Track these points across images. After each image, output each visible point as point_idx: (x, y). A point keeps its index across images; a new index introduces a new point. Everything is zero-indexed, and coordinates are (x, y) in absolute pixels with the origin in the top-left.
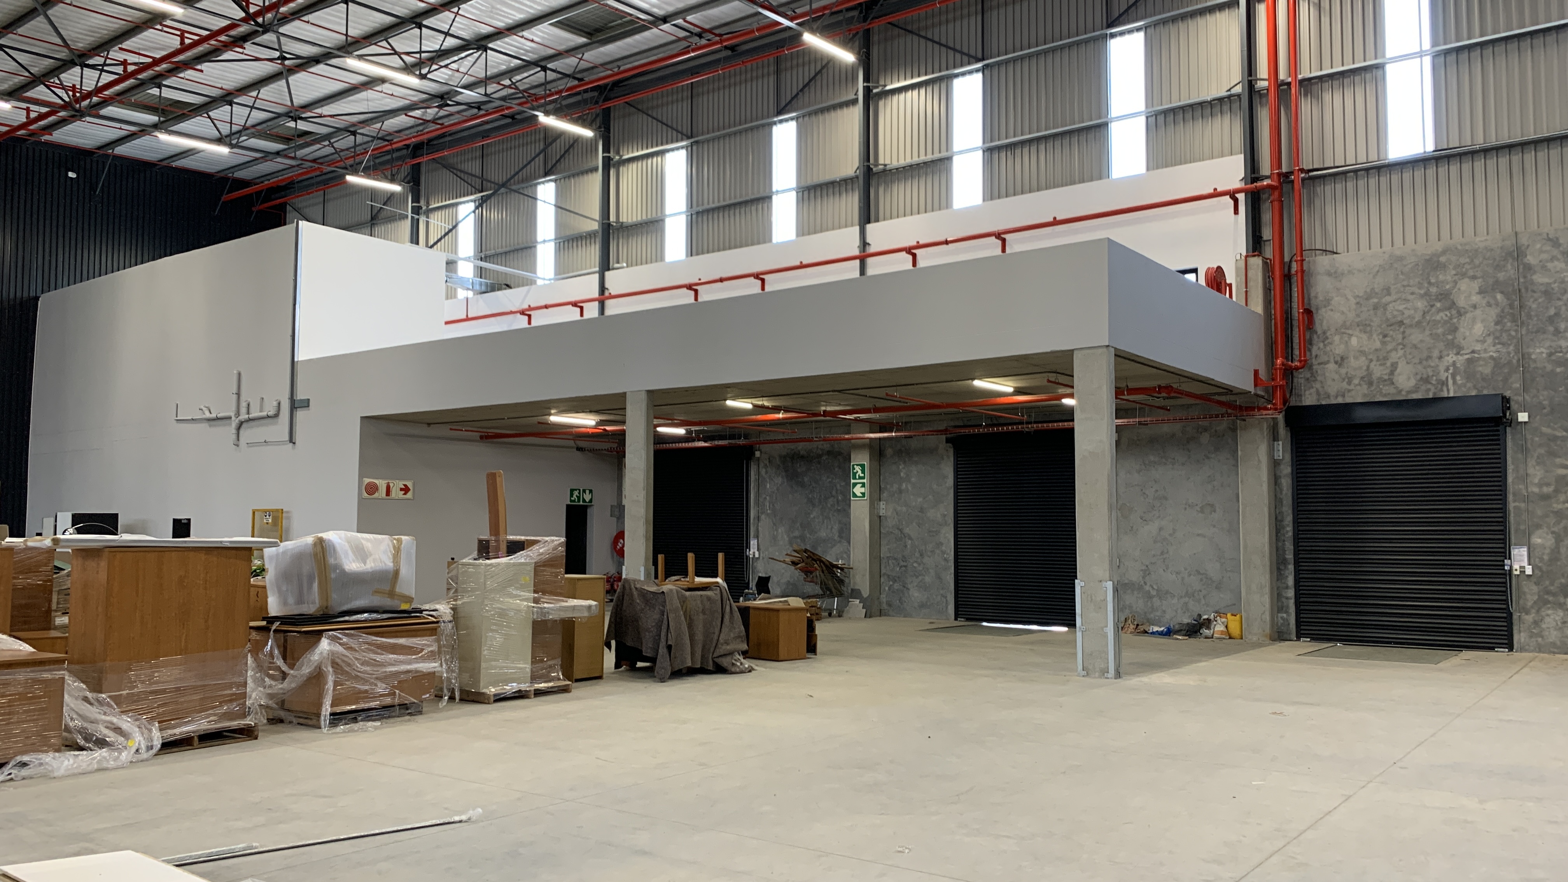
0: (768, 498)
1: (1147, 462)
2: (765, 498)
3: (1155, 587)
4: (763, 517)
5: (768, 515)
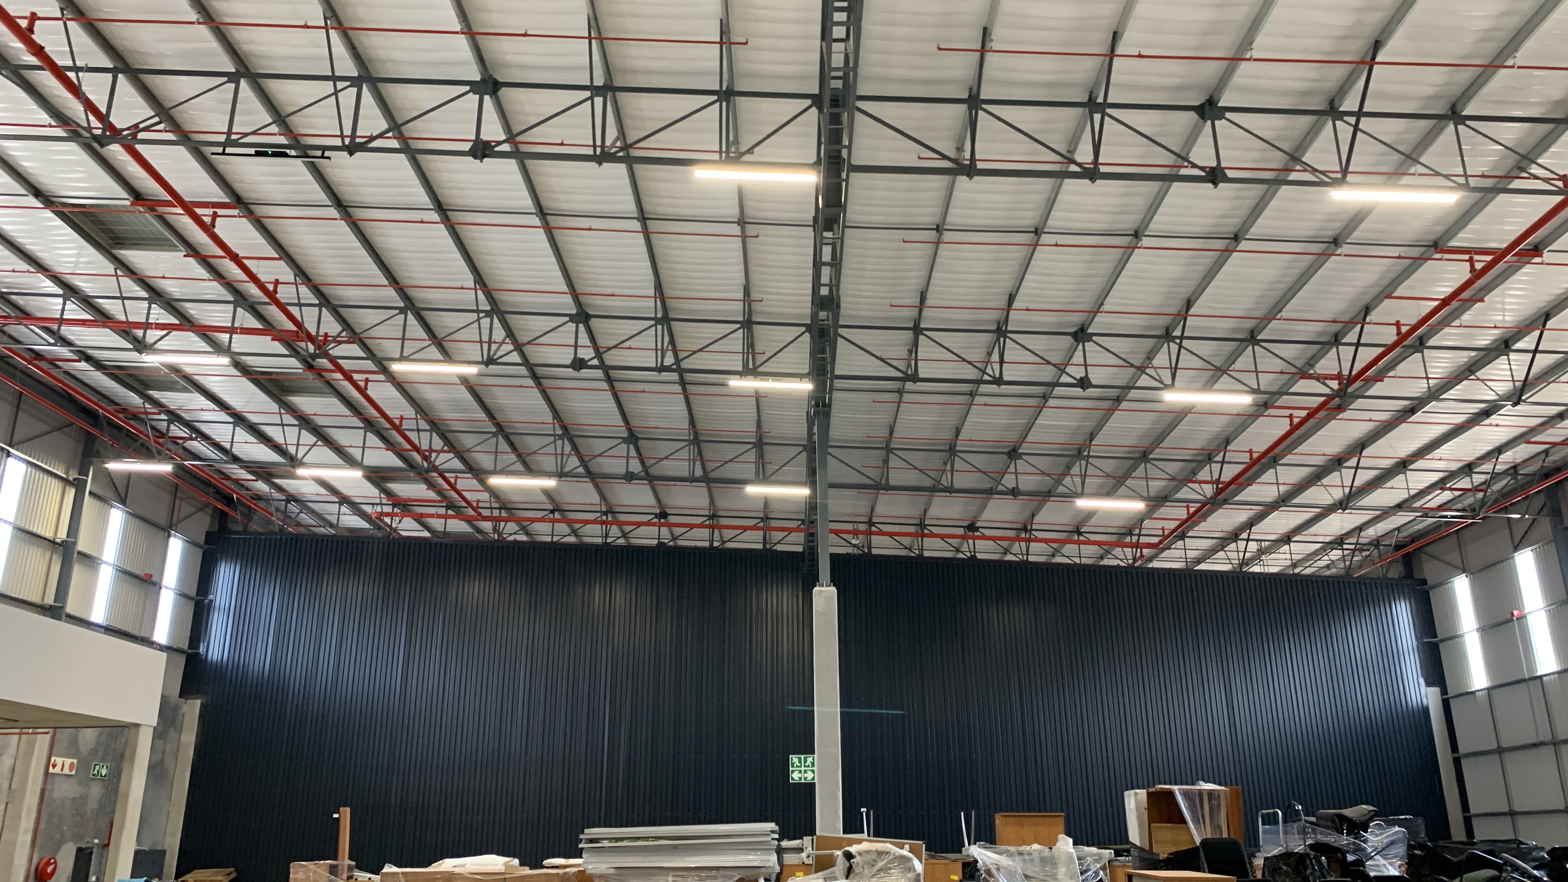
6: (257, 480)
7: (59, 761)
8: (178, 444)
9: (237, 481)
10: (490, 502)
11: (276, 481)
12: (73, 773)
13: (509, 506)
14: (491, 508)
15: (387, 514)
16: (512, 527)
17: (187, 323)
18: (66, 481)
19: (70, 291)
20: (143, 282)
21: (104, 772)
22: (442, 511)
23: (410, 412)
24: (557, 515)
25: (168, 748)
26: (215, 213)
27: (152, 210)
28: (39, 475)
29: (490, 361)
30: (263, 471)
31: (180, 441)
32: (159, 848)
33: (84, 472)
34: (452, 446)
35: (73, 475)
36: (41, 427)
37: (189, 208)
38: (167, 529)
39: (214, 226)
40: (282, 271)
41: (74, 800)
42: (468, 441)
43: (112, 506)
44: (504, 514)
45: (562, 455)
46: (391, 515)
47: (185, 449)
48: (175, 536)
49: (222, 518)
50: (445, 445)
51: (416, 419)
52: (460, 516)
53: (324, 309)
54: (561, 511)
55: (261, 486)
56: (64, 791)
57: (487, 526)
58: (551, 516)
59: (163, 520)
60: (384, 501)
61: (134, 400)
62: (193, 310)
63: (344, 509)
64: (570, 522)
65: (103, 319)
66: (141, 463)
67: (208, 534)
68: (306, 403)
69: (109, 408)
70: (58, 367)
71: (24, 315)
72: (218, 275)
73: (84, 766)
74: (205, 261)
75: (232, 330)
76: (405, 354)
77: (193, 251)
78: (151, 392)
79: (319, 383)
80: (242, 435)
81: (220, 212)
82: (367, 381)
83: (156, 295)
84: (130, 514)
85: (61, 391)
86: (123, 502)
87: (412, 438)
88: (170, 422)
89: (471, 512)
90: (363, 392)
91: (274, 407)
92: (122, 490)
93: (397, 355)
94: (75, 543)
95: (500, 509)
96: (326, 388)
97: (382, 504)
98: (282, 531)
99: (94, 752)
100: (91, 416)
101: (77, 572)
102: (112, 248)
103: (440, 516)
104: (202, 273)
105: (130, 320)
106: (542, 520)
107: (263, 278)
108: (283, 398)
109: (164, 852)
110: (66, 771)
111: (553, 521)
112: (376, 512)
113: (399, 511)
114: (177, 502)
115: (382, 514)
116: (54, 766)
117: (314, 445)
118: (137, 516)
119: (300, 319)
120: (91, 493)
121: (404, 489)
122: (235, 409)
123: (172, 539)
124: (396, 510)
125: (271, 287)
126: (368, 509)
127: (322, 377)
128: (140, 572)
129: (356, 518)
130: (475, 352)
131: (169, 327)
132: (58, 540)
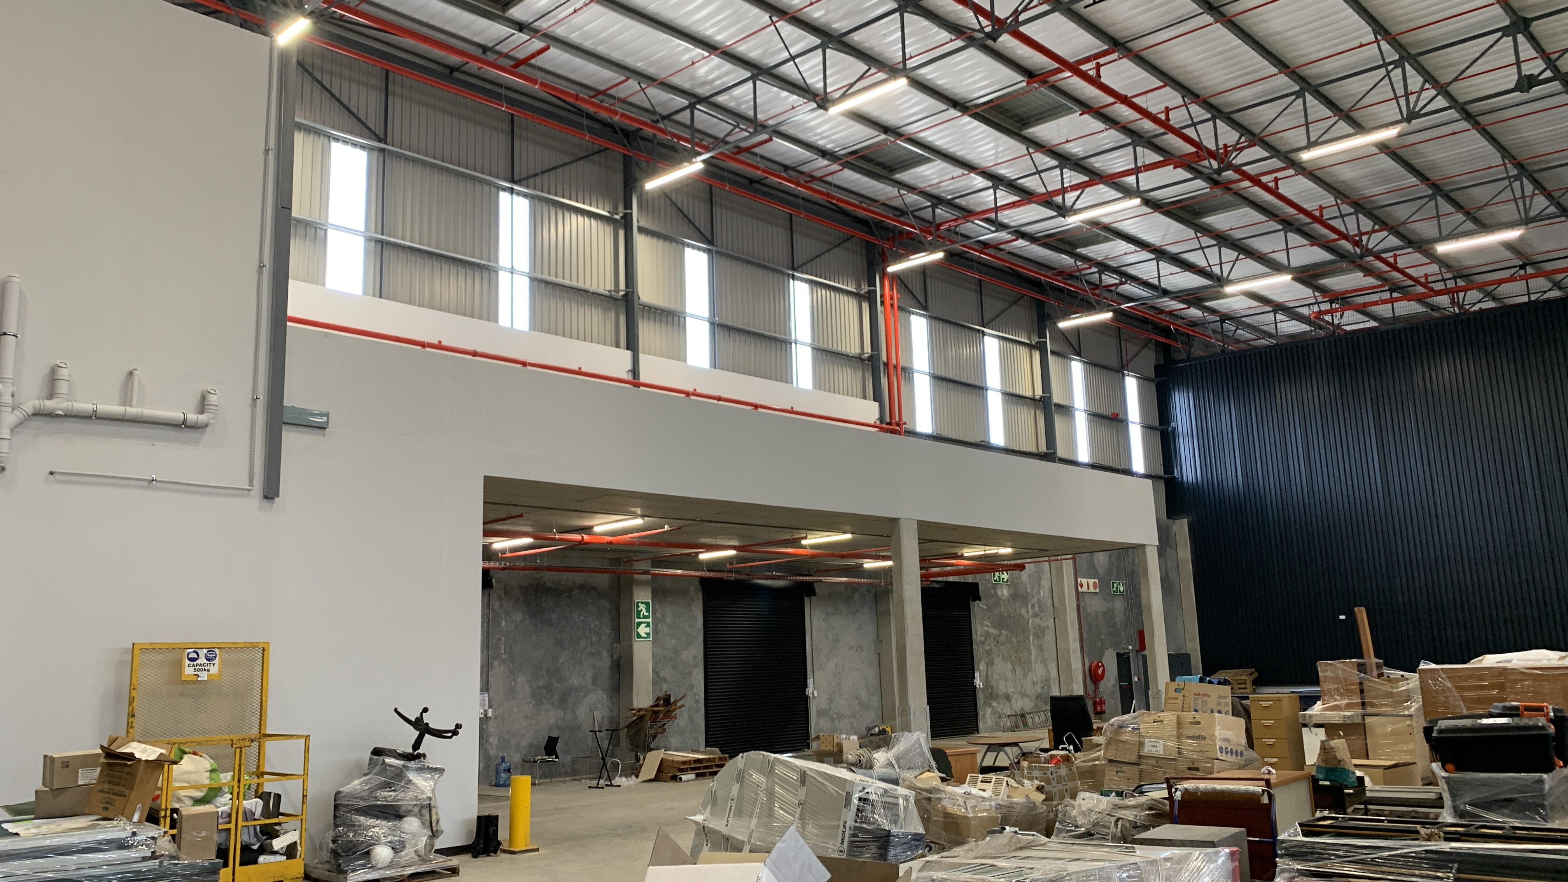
0: (503, 639)
2: (499, 639)
3: (836, 712)
4: (496, 663)
5: (503, 661)
6: (1189, 308)
7: (1084, 581)
8: (1111, 291)
9: (1171, 313)
10: (1441, 273)
11: (1207, 304)
12: (1097, 590)
13: (1465, 272)
14: (1444, 280)
15: (1326, 312)
16: (1473, 295)
17: (1096, 177)
18: (1031, 347)
19: (997, 180)
20: (1052, 152)
21: (1122, 588)
22: (1386, 295)
23: (1330, 199)
24: (1530, 270)
25: (1169, 564)
26: (1098, 64)
27: (1045, 82)
28: (1010, 345)
29: (1412, 115)
30: (1193, 297)
31: (1113, 288)
32: (1183, 652)
33: (1042, 335)
34: (1383, 224)
35: (1035, 340)
36: (1001, 305)
37: (1075, 68)
38: (1119, 370)
39: (1100, 77)
40: (1170, 97)
41: (1104, 613)
42: (1401, 212)
43: (1071, 359)
44: (1461, 283)
45: (1523, 197)
46: (1331, 312)
47: (1118, 294)
48: (1128, 375)
49: (1164, 350)
50: (1375, 224)
51: (1337, 205)
52: (1408, 296)
53: (1217, 121)
54: (1533, 264)
55: (1195, 312)
56: (1095, 606)
57: (1443, 300)
58: (1522, 272)
59: (1114, 363)
60: (1320, 299)
61: (1066, 260)
62: (1098, 163)
63: (1279, 317)
64: (1547, 275)
65: (1027, 196)
66: (1086, 316)
67: (1157, 368)
68: (1219, 221)
69: (1049, 274)
70: (1002, 250)
71: (968, 214)
72: (1111, 122)
73: (1104, 584)
74: (1099, 113)
75: (1136, 171)
76: (1312, 140)
77: (1087, 108)
78: (1078, 250)
79: (1229, 197)
80: (1167, 268)
81: (1102, 61)
82: (1276, 180)
83: (1065, 160)
84: (1087, 363)
85: (1009, 270)
86: (1079, 354)
87: (1337, 227)
88: (1100, 273)
89: (1420, 289)
90: (1274, 192)
91: (1190, 233)
92: (1075, 343)
93: (1305, 143)
94: (1050, 397)
95: (1455, 278)
96: (1237, 200)
97: (1318, 303)
98: (1223, 351)
99: (1109, 572)
100: (1036, 285)
101: (1059, 422)
102: (1020, 130)
103: (1384, 302)
104: (1098, 125)
105: (1049, 190)
106: (1511, 279)
107: (1153, 110)
108: (1197, 222)
109: (1188, 656)
110: (1092, 589)
111: (1526, 278)
112: (1314, 313)
113: (1338, 306)
114: (1123, 343)
115: (1321, 312)
116: (1082, 586)
117: (1237, 260)
118: (1092, 364)
119: (1197, 139)
120: (1051, 352)
121: (1338, 282)
122: (1154, 245)
123: (1127, 378)
124: (1334, 305)
125: (1162, 117)
126: (1305, 311)
127: (1231, 189)
128: (1108, 413)
129: (1295, 322)
130: (1391, 111)
131: (1082, 186)
132: (1037, 397)
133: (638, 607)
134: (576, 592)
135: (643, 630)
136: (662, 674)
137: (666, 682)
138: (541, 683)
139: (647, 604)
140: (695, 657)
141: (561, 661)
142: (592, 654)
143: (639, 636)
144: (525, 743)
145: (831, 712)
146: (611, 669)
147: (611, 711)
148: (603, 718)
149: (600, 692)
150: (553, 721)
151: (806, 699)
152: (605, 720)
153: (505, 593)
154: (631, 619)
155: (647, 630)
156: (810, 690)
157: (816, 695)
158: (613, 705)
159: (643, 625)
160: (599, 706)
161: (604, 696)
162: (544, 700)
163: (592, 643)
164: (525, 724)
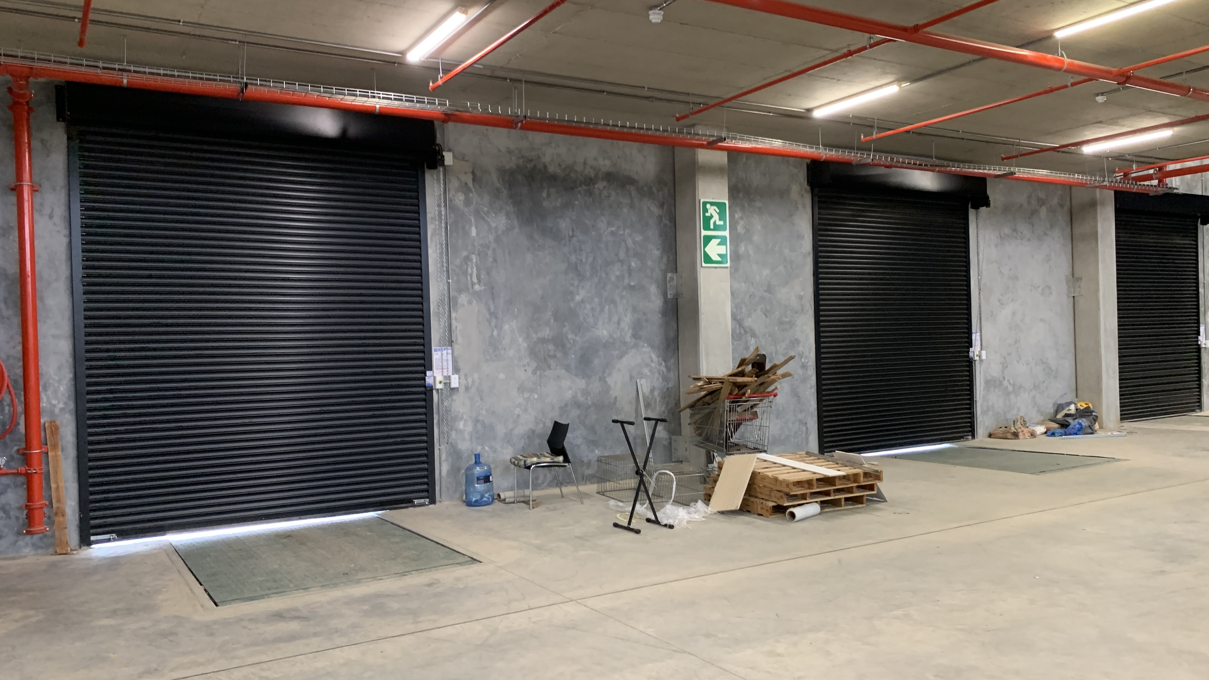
0: (474, 258)
1: (1003, 235)
2: (467, 259)
3: (1012, 382)
4: (463, 299)
5: (477, 295)
133: (706, 210)
134: (601, 185)
135: (714, 250)
136: (748, 323)
137: (754, 335)
138: (546, 332)
139: (720, 206)
140: (801, 298)
141: (578, 298)
142: (632, 288)
143: (708, 259)
144: (522, 429)
145: (1006, 383)
146: (664, 313)
147: (665, 379)
148: (652, 390)
149: (646, 349)
150: (569, 394)
151: (970, 363)
152: (656, 393)
153: (474, 180)
154: (693, 231)
155: (722, 250)
156: (975, 351)
157: (984, 357)
158: (668, 369)
159: (714, 242)
160: (646, 371)
161: (654, 356)
162: (552, 362)
163: (630, 271)
164: (520, 400)
